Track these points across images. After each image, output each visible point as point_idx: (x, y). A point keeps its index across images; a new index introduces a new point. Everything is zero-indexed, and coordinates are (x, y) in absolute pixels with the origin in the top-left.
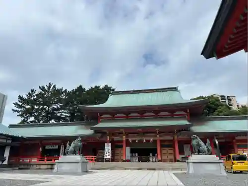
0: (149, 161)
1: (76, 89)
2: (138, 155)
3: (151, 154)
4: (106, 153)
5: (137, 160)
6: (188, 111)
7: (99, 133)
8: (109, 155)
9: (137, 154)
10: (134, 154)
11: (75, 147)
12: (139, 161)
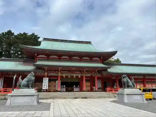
0: (73, 91)
1: (5, 33)
2: (66, 87)
3: (75, 86)
4: (44, 85)
5: (65, 90)
6: (102, 58)
7: (39, 69)
8: (46, 87)
9: (64, 86)
10: (62, 86)
11: (28, 81)
12: (66, 91)
